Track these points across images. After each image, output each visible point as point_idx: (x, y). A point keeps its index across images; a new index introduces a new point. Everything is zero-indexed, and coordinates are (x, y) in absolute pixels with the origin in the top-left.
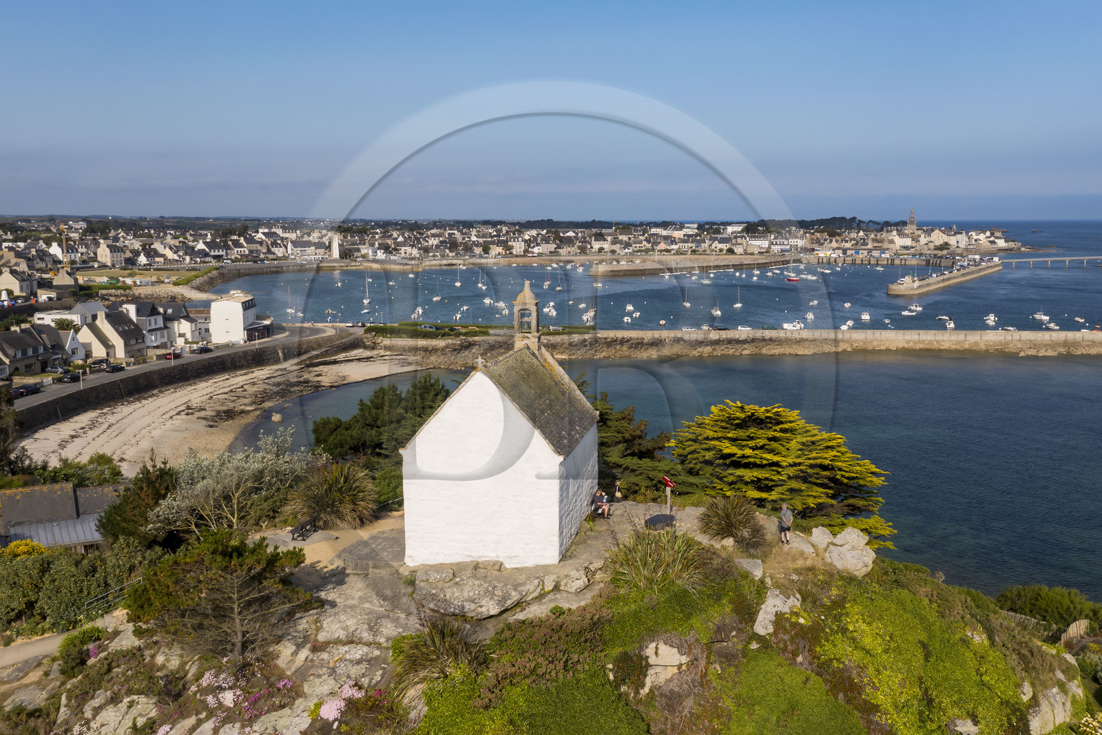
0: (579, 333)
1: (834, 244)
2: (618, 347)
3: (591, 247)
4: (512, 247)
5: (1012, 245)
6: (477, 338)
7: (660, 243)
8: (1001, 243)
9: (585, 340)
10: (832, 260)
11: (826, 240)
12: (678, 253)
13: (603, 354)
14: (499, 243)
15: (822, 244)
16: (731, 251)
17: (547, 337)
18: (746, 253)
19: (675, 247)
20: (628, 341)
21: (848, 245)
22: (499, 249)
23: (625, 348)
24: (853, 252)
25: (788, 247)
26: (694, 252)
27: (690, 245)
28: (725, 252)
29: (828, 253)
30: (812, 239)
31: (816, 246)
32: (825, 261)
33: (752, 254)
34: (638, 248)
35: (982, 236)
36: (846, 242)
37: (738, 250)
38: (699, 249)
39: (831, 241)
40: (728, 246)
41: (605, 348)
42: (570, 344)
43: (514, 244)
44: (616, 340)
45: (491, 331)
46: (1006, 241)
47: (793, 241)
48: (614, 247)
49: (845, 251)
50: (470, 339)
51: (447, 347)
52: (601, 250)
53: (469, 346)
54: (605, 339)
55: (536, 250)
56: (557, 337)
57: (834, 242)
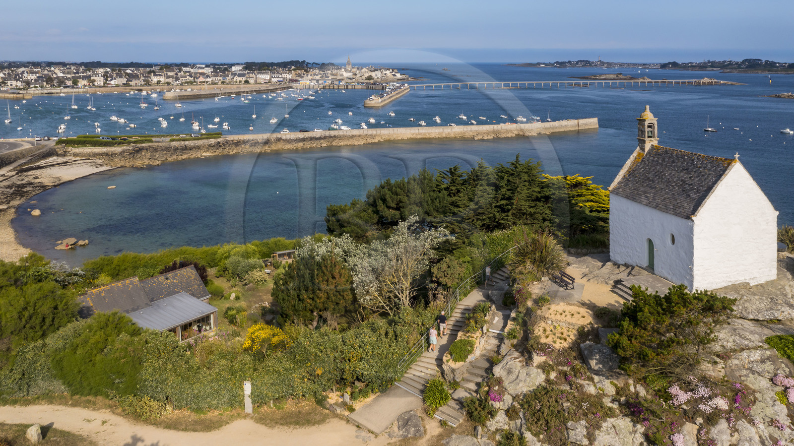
0: (214, 138)
1: (309, 77)
2: (243, 146)
3: (152, 80)
4: (93, 81)
5: (404, 77)
6: (144, 145)
7: (199, 77)
8: (399, 76)
9: (219, 143)
10: (311, 87)
11: (304, 74)
12: (213, 83)
13: (235, 151)
14: (84, 78)
15: (303, 77)
16: (247, 82)
17: (194, 142)
18: (256, 83)
19: (208, 79)
20: (247, 142)
21: (318, 78)
22: (85, 82)
23: (247, 146)
24: (323, 81)
25: (282, 79)
26: (223, 83)
27: (219, 78)
28: (243, 82)
29: (308, 82)
30: (296, 74)
31: (299, 78)
32: (307, 87)
33: (260, 84)
34: (184, 81)
35: (388, 72)
36: (317, 75)
37: (252, 81)
38: (225, 81)
39: (307, 75)
40: (244, 79)
41: (234, 147)
42: (210, 146)
43: (96, 78)
44: (240, 142)
45: (154, 139)
46: (401, 75)
47: (284, 75)
48: (168, 80)
49: (318, 81)
50: (139, 145)
51: (123, 152)
52: (159, 82)
53: (140, 150)
54: (232, 141)
55: (113, 82)
56: (200, 141)
57: (309, 76)
